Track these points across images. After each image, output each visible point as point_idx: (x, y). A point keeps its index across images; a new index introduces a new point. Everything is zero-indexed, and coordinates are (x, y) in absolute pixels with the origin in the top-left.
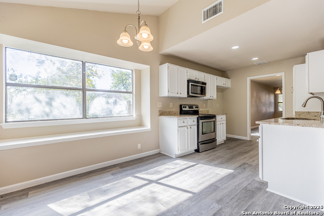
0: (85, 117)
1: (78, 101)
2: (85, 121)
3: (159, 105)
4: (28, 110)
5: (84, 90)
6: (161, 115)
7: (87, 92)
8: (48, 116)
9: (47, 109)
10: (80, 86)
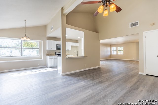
0: (22, 56)
1: (19, 51)
2: (22, 57)
3: (47, 52)
4: (5, 54)
5: (22, 48)
6: (47, 55)
7: (23, 49)
8: (10, 55)
9: (10, 54)
10: (20, 47)
